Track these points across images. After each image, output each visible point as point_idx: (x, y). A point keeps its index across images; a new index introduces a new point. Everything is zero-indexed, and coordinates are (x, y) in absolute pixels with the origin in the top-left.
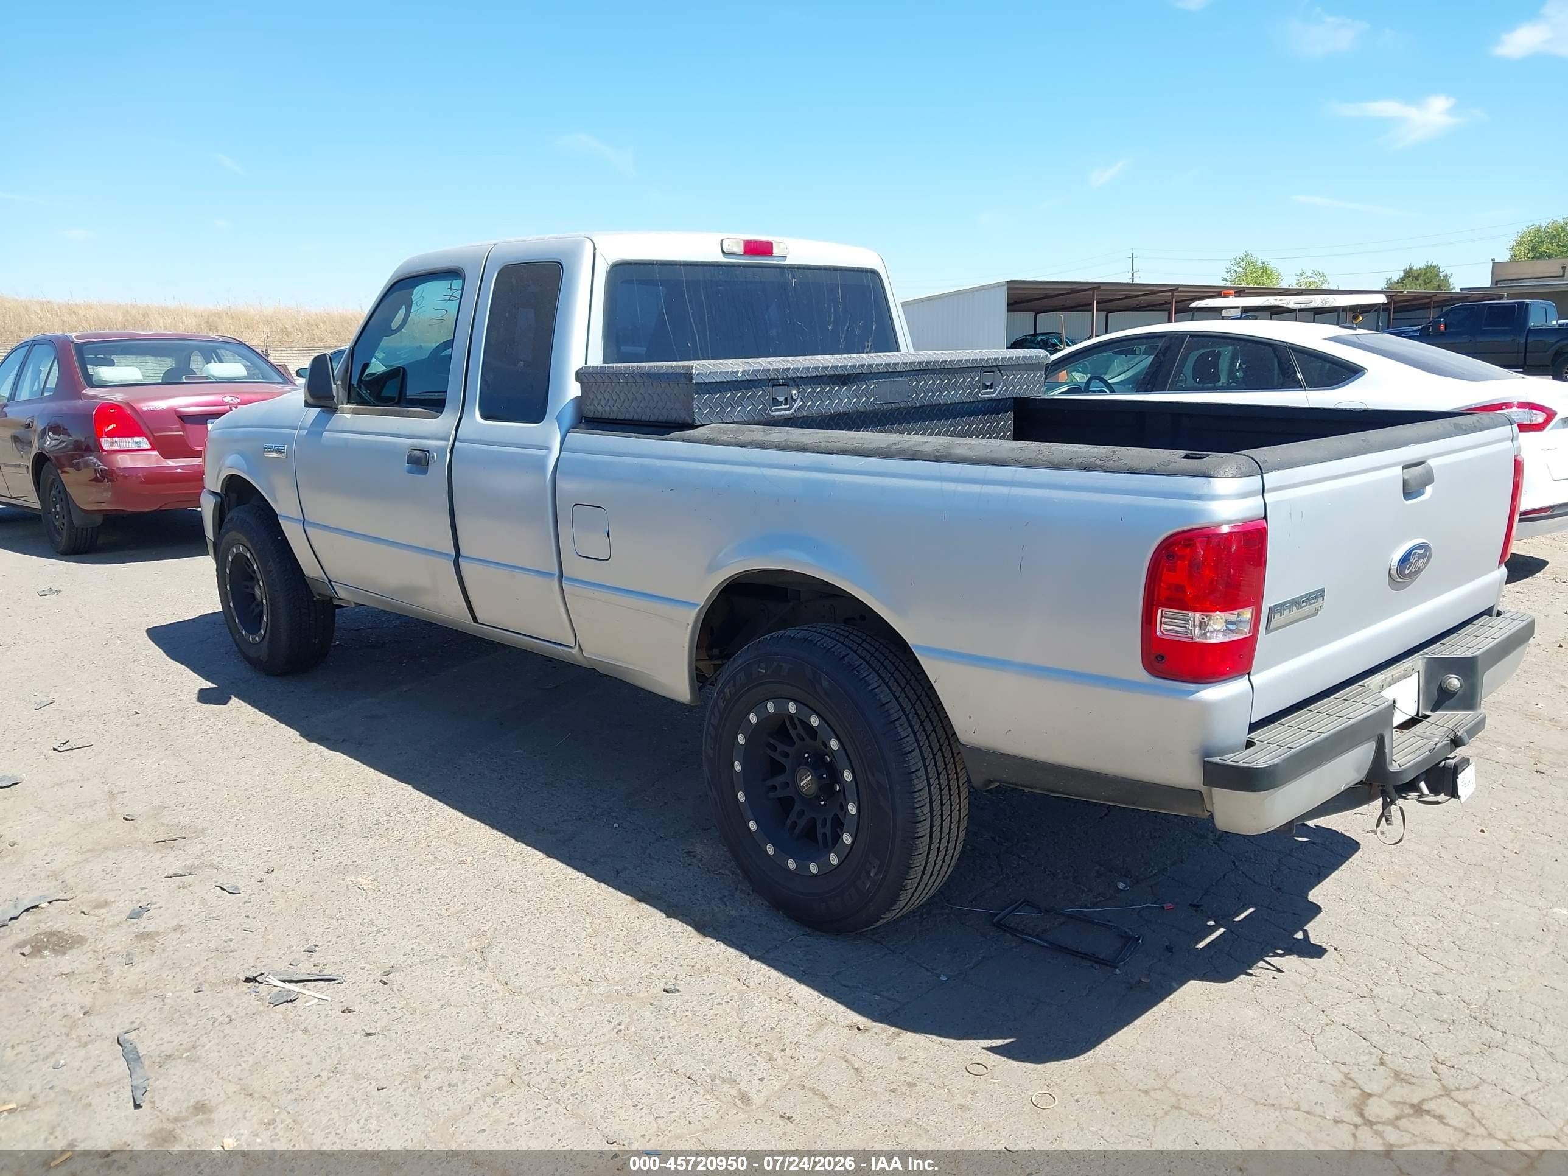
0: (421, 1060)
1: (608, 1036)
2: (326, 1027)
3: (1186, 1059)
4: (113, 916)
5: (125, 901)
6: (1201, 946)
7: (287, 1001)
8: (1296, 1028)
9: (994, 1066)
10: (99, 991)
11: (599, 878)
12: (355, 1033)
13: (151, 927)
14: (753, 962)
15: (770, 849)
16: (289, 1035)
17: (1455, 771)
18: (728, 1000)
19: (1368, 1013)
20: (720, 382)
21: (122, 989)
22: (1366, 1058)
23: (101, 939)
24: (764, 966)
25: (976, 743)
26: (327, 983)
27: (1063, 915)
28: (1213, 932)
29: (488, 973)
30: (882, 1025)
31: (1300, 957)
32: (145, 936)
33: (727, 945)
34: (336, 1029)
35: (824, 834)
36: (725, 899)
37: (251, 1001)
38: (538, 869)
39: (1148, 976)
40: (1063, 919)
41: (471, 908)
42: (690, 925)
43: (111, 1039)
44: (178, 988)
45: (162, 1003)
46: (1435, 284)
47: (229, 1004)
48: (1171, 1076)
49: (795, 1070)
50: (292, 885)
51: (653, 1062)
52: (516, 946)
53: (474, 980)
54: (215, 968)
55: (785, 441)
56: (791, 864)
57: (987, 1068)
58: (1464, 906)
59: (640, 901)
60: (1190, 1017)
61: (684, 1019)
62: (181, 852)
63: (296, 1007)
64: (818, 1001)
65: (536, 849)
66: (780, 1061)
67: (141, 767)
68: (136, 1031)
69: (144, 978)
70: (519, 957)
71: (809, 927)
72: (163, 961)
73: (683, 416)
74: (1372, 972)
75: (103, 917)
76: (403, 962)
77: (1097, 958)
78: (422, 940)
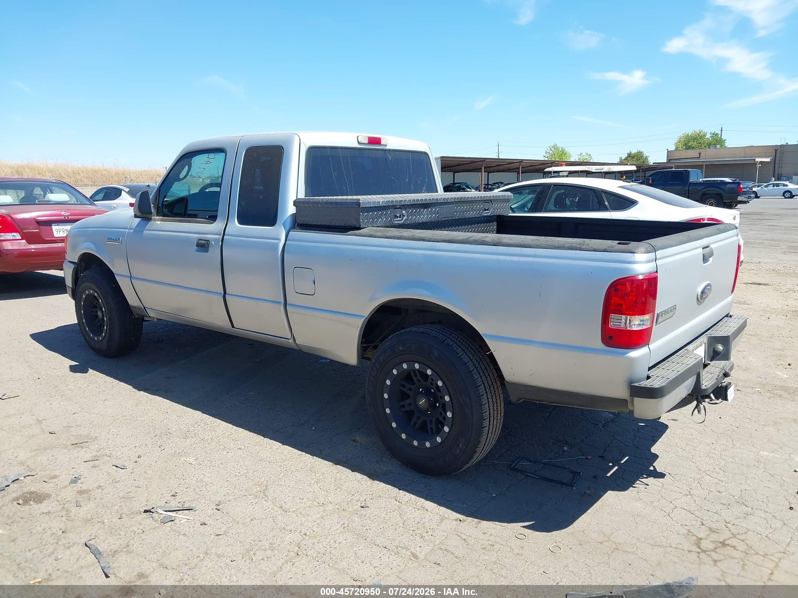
0: (248, 546)
1: (339, 530)
2: (195, 532)
3: (615, 527)
4: (62, 482)
5: (66, 475)
6: (609, 475)
7: (170, 521)
8: (661, 511)
9: (528, 535)
10: (67, 521)
11: (313, 454)
12: (211, 534)
13: (84, 487)
14: (401, 491)
15: (404, 436)
16: (177, 537)
17: (726, 388)
18: (394, 510)
19: (691, 502)
20: (373, 207)
21: (79, 519)
22: (695, 522)
23: (59, 494)
24: (407, 493)
25: (514, 380)
26: (188, 511)
27: (542, 463)
28: (612, 469)
29: (270, 503)
30: (471, 518)
31: (654, 478)
32: (83, 492)
33: (386, 484)
34: (201, 533)
35: (432, 428)
36: (379, 462)
37: (151, 522)
38: (279, 451)
39: (588, 490)
40: (542, 465)
41: (251, 471)
42: (365, 475)
43: (81, 544)
44: (109, 517)
45: (103, 525)
46: (642, 161)
47: (140, 524)
48: (611, 535)
49: (435, 541)
50: (153, 464)
51: (365, 541)
52: (280, 489)
53: (264, 506)
54: (126, 506)
55: (412, 235)
56: (415, 443)
57: (525, 536)
58: (721, 452)
59: (336, 464)
60: (612, 508)
61: (375, 520)
62: (87, 449)
63: (175, 523)
64: (437, 508)
65: (276, 441)
66: (427, 538)
67: (50, 406)
68: (94, 540)
69: (89, 513)
70: (284, 494)
71: (424, 474)
72: (97, 504)
73: (354, 223)
74: (688, 483)
75: (56, 483)
76: (225, 499)
77: (563, 482)
78: (231, 488)
